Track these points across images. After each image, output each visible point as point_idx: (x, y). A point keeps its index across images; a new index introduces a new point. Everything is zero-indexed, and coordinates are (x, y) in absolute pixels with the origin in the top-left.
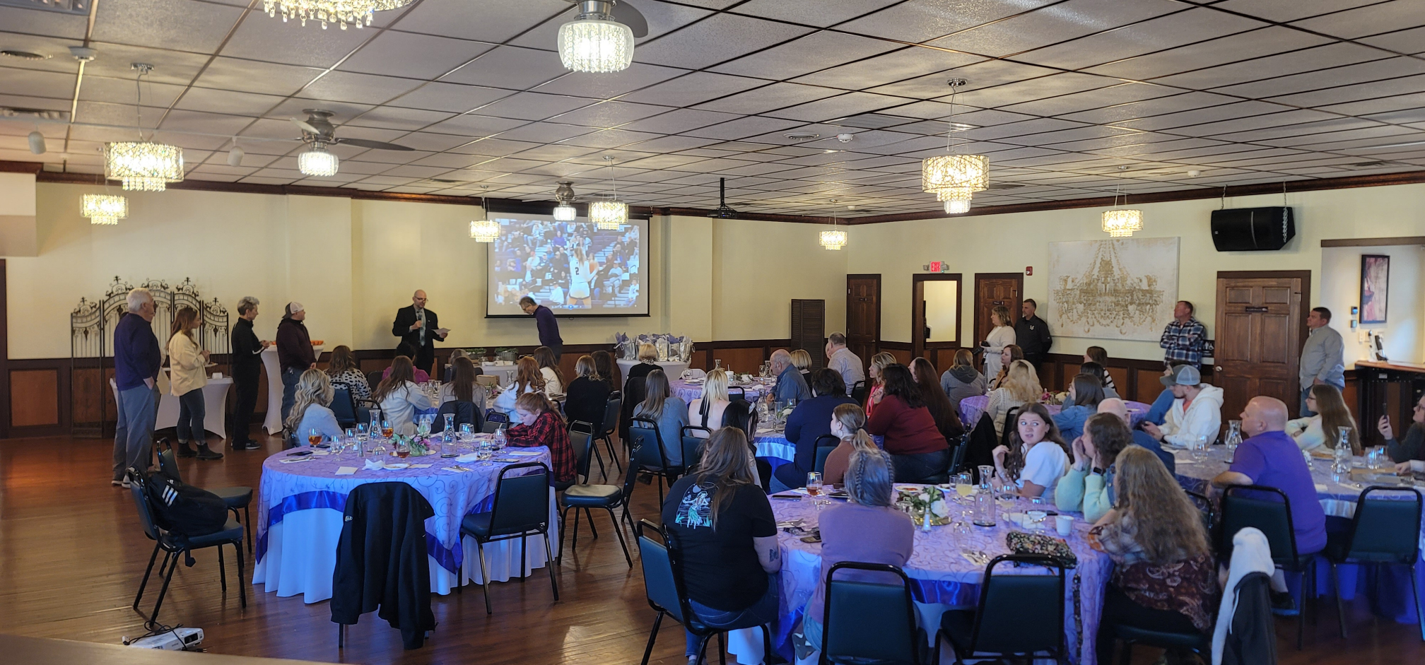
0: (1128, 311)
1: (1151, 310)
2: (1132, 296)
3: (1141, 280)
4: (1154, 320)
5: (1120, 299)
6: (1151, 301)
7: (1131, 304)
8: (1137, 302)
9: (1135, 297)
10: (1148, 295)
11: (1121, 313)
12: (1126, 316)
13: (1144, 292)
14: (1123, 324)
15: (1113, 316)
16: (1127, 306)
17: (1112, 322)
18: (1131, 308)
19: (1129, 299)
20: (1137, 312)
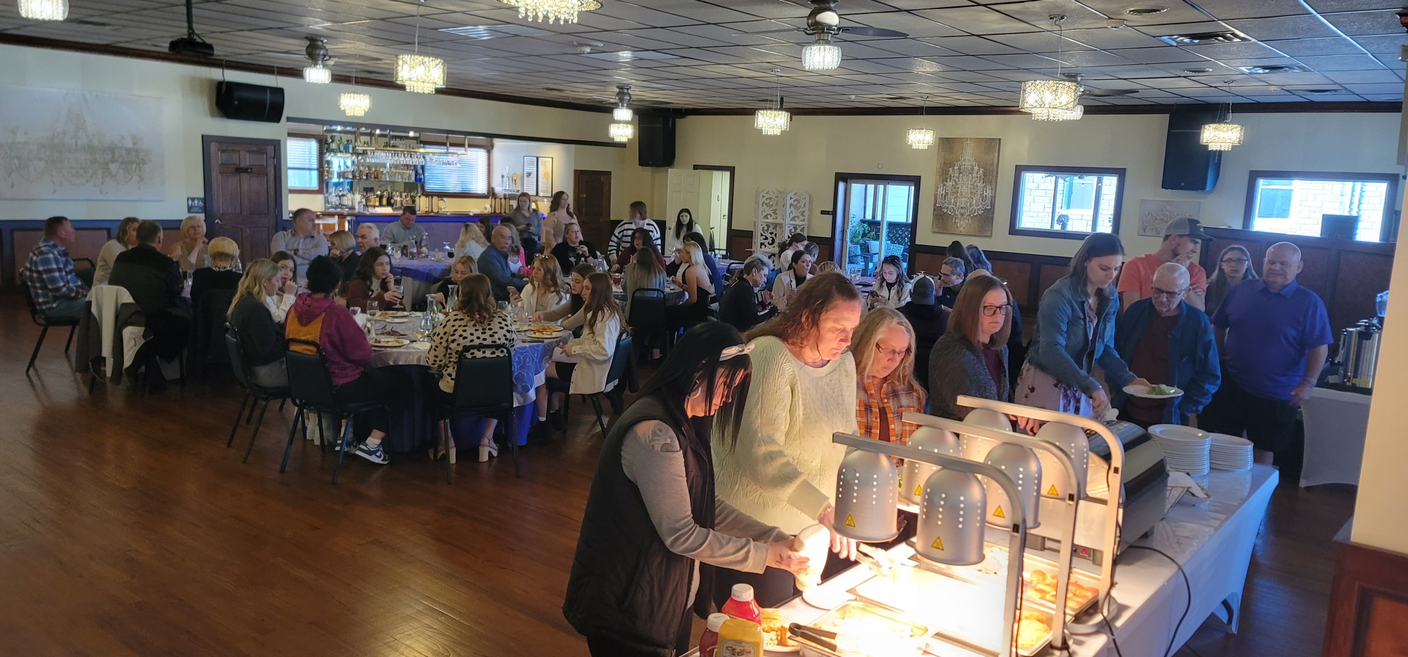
0: (109, 169)
1: (138, 170)
2: (113, 153)
3: (123, 138)
4: (142, 179)
5: (97, 156)
6: (137, 160)
7: (113, 161)
8: (120, 160)
9: (117, 154)
10: (134, 154)
11: (100, 172)
12: (106, 174)
13: (129, 151)
14: (103, 183)
15: (89, 175)
16: (107, 164)
17: (87, 181)
18: (113, 167)
19: (110, 156)
20: (121, 171)
